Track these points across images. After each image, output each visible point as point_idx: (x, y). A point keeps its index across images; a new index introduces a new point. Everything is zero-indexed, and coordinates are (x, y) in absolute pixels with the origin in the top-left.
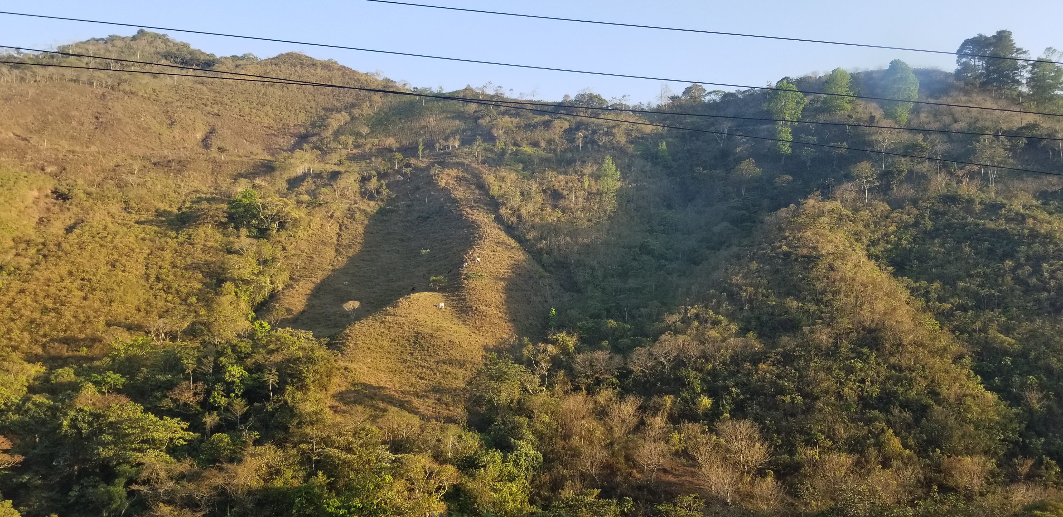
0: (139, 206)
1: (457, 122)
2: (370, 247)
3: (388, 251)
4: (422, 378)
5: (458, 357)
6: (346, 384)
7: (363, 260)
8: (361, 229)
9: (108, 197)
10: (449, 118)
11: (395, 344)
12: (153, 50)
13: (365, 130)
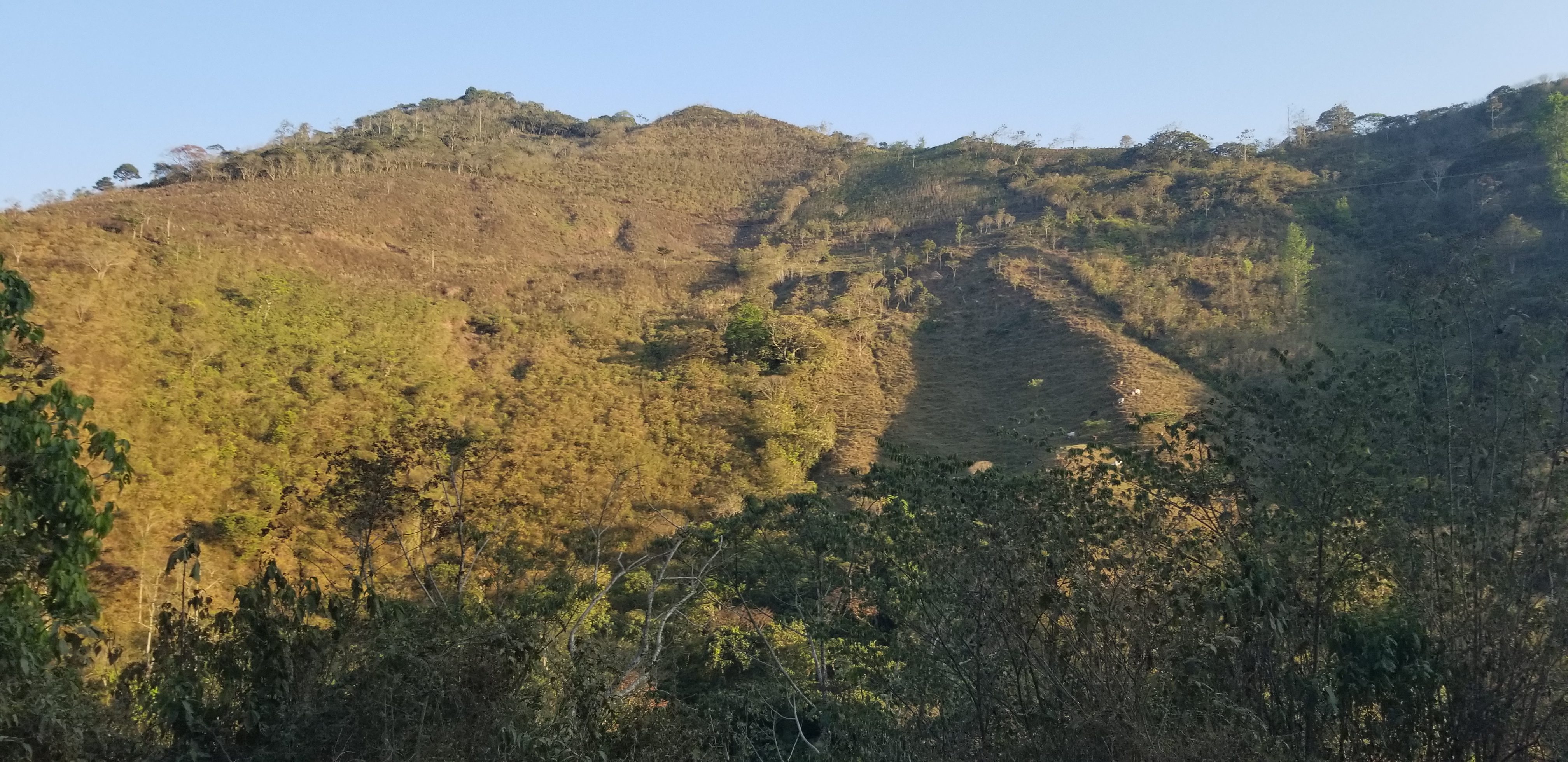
0: (594, 337)
1: (975, 189)
3: (960, 385)
7: (928, 400)
8: (906, 355)
9: (547, 327)
10: (959, 183)
12: (496, 115)
13: (840, 210)
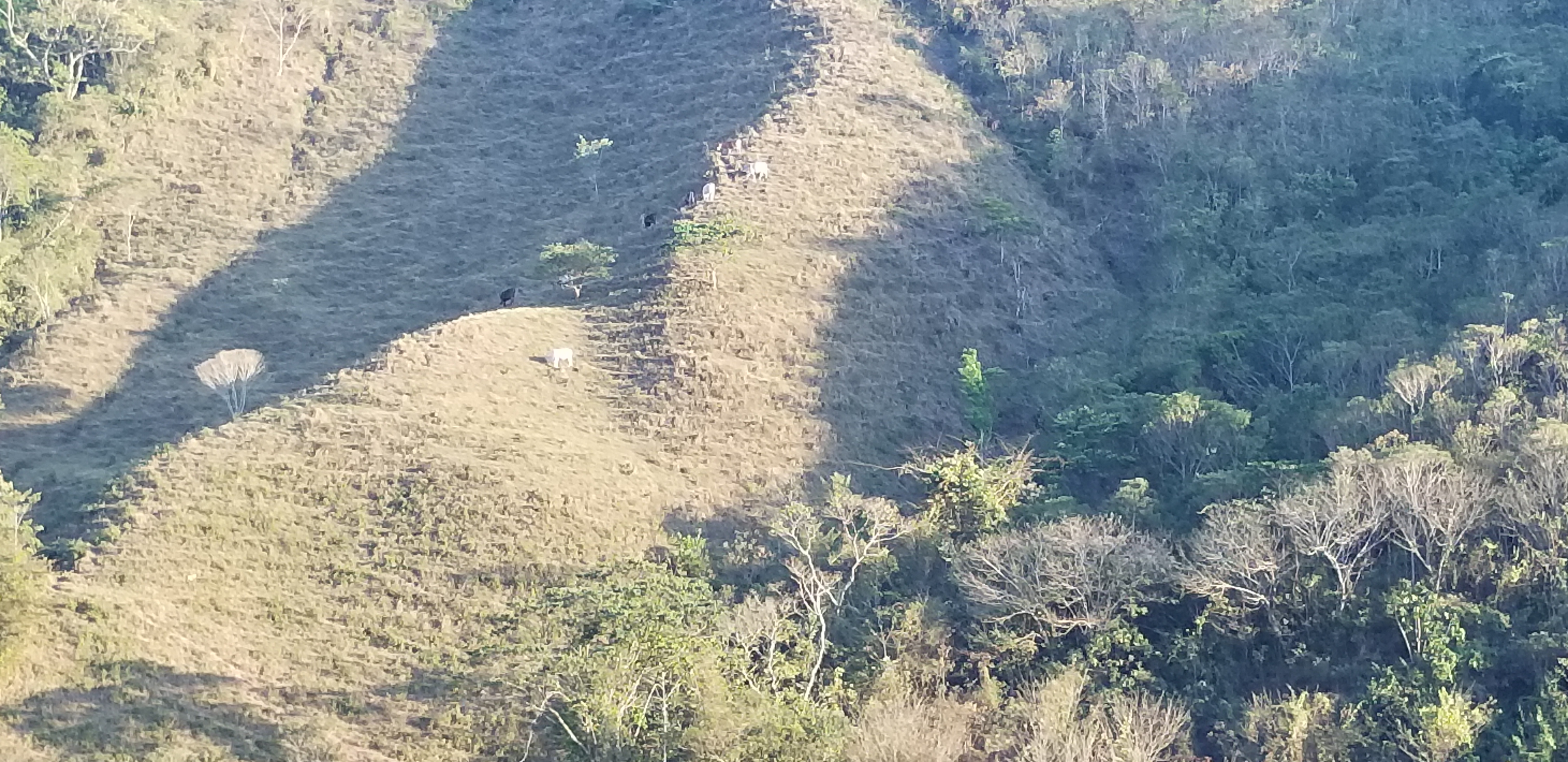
2: (426, 138)
4: (382, 642)
5: (543, 561)
6: (64, 663)
7: (386, 192)
8: (405, 73)
11: (321, 510)
